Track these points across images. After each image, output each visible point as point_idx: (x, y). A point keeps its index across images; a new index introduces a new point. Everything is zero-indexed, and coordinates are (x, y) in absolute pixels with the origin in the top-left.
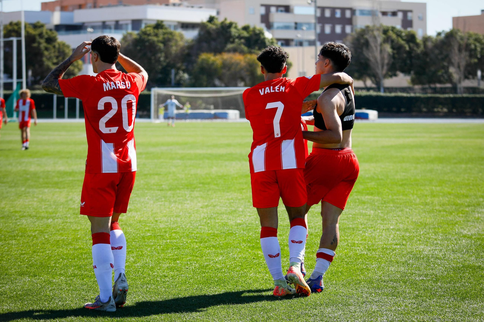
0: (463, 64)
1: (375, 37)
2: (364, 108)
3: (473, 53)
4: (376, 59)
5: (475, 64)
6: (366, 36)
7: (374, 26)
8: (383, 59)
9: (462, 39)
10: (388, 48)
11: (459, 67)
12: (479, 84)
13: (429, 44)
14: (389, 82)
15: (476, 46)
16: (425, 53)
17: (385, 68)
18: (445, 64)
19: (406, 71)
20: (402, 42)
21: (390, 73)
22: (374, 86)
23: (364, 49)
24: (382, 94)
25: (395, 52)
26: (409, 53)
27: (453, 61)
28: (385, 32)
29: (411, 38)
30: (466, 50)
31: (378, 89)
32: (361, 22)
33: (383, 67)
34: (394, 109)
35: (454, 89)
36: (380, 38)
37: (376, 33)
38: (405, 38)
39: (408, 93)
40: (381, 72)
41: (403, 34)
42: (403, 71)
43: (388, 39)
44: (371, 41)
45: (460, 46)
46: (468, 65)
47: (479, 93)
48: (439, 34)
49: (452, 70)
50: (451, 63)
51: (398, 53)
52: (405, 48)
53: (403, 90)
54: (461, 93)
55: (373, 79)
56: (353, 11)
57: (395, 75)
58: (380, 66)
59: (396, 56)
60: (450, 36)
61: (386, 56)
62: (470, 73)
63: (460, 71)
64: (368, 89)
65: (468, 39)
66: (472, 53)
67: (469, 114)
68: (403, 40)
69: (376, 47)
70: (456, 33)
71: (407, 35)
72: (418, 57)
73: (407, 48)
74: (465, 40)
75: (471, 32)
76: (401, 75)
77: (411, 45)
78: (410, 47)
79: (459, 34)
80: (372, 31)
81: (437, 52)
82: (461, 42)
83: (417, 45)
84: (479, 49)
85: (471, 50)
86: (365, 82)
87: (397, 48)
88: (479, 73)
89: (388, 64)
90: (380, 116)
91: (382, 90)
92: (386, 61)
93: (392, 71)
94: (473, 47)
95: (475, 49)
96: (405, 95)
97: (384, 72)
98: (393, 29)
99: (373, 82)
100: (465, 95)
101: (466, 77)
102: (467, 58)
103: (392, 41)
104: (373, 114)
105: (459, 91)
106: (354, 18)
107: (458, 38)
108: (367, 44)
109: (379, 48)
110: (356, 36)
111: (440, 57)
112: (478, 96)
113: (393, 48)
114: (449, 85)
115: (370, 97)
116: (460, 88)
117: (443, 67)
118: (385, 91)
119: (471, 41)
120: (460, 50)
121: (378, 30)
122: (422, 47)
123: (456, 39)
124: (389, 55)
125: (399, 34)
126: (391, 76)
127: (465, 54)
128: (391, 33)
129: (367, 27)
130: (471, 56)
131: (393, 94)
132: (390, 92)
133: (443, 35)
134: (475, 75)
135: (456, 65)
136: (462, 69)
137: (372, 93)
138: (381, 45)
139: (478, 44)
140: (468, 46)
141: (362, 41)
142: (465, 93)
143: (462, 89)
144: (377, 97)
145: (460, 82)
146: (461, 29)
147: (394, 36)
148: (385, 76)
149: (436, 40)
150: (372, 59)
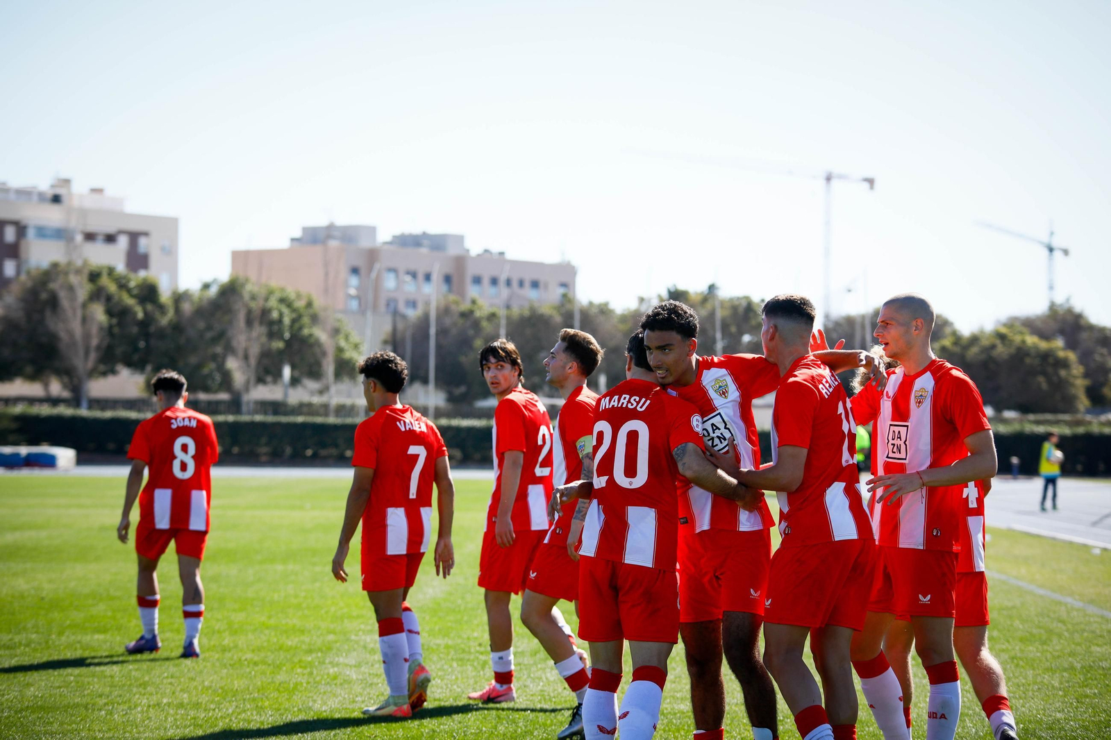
0: (255, 351)
1: (71, 289)
2: (45, 443)
3: (275, 328)
4: (71, 334)
5: (280, 352)
6: (53, 286)
7: (69, 264)
8: (87, 336)
9: (253, 298)
10: (99, 313)
11: (246, 357)
12: (286, 395)
13: (187, 307)
14: (100, 387)
15: (281, 315)
16: (177, 327)
17: (93, 356)
18: (219, 350)
19: (136, 364)
20: (130, 301)
21: (102, 368)
22: (66, 394)
23: (48, 313)
24: (84, 412)
25: (114, 321)
26: (145, 324)
27: (234, 343)
28: (94, 277)
29: (149, 293)
30: (261, 323)
31: (76, 401)
32: (41, 254)
33: (87, 353)
34: (111, 446)
35: (235, 405)
36: (83, 290)
37: (73, 279)
38: (135, 292)
39: (139, 410)
40: (82, 363)
41: (132, 284)
42: (130, 364)
43: (98, 294)
44: (63, 295)
45: (249, 312)
46: (265, 354)
47: (286, 414)
48: (206, 286)
49: (232, 364)
50: (230, 349)
51: (120, 324)
52: (135, 314)
53: (130, 404)
54: (249, 413)
55: (66, 379)
56: (21, 229)
57: (113, 372)
58: (81, 352)
59: (116, 330)
60: (230, 291)
61: (94, 330)
62: (267, 371)
63: (248, 366)
64: (55, 402)
65: (267, 299)
66: (273, 328)
67: (264, 458)
68: (132, 296)
69: (74, 310)
70: (243, 285)
71: (139, 286)
72: (161, 334)
73: (140, 315)
74: (261, 303)
75: (274, 284)
76: (125, 373)
77: (149, 307)
78: (146, 313)
79: (249, 288)
80: (66, 274)
81: (201, 325)
82: (253, 305)
83: (162, 308)
84: (287, 320)
85: (271, 323)
86: (46, 385)
87: (118, 313)
88: (287, 372)
89: (98, 348)
90: (80, 461)
91: (84, 404)
92: (95, 342)
93: (108, 361)
94: (275, 315)
95: (280, 321)
96: (133, 415)
97: (90, 364)
98: (111, 271)
99: (65, 386)
100: (258, 418)
101: (260, 380)
102: (264, 339)
103: (109, 298)
104: (65, 456)
105: (244, 408)
106: (23, 244)
107: (246, 296)
108: (53, 302)
109: (79, 313)
110: (29, 284)
111: (209, 335)
112: (284, 419)
113: (109, 313)
114: (224, 396)
115: (59, 419)
116: (248, 403)
117: (214, 357)
118: (90, 407)
119: (273, 303)
120: (249, 322)
121: (78, 272)
122: (171, 313)
123: (241, 297)
124: (101, 329)
125: (122, 285)
126: (104, 374)
127: (259, 330)
128: (105, 281)
129: (55, 265)
130: (272, 335)
131: (108, 414)
132: (103, 409)
133: (213, 291)
134: (278, 375)
135: (241, 353)
136: (253, 361)
137: (65, 411)
138: (84, 306)
139: (286, 311)
140: (265, 312)
141: (44, 296)
142: (256, 412)
143: (252, 406)
144: (74, 420)
145: (247, 389)
146: (253, 276)
147: (112, 288)
148: (93, 373)
149: (201, 299)
150: (63, 335)
